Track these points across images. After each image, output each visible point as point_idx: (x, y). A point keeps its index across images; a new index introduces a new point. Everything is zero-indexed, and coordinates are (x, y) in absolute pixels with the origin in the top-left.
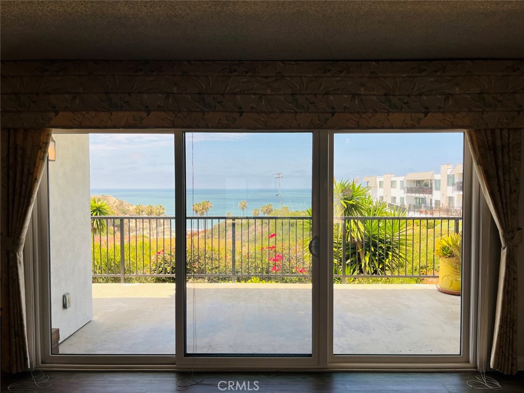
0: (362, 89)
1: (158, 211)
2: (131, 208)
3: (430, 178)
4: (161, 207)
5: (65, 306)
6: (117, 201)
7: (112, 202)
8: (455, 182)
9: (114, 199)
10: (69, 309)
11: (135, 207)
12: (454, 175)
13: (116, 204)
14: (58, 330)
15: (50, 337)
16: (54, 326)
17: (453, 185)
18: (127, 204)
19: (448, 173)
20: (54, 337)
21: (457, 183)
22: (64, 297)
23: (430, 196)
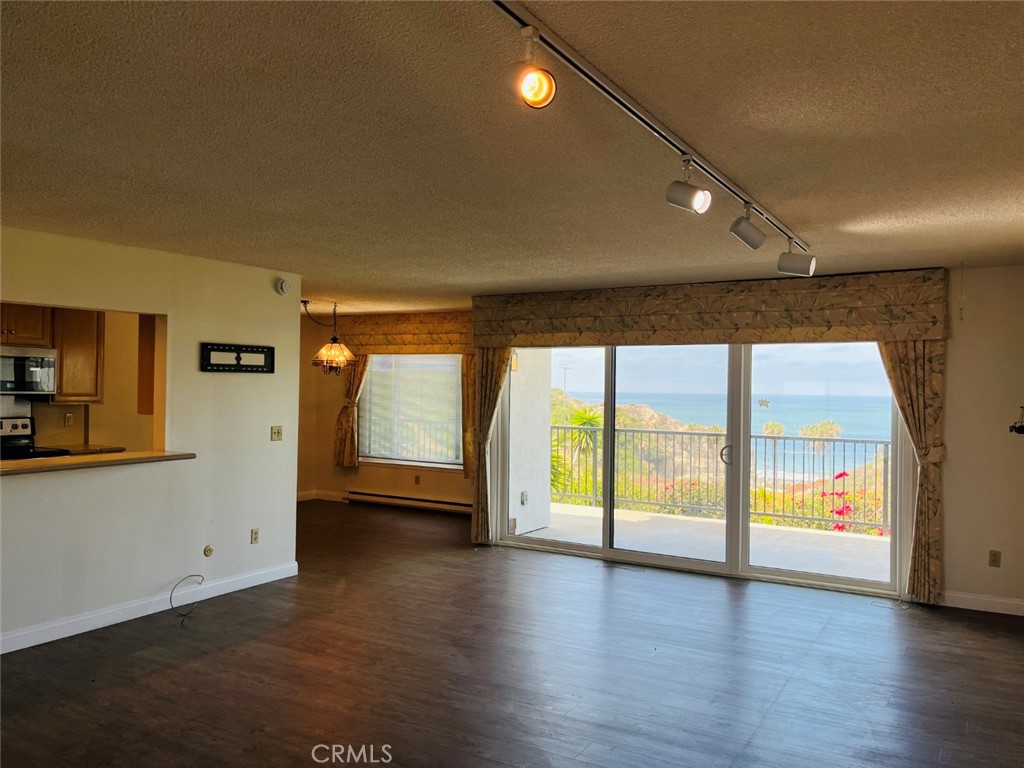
0: (763, 306)
5: (523, 503)
6: (656, 416)
7: (647, 417)
9: (652, 412)
10: (526, 506)
13: (654, 421)
14: (515, 520)
15: (508, 524)
16: (511, 516)
18: (674, 421)
20: (511, 524)
22: (522, 493)
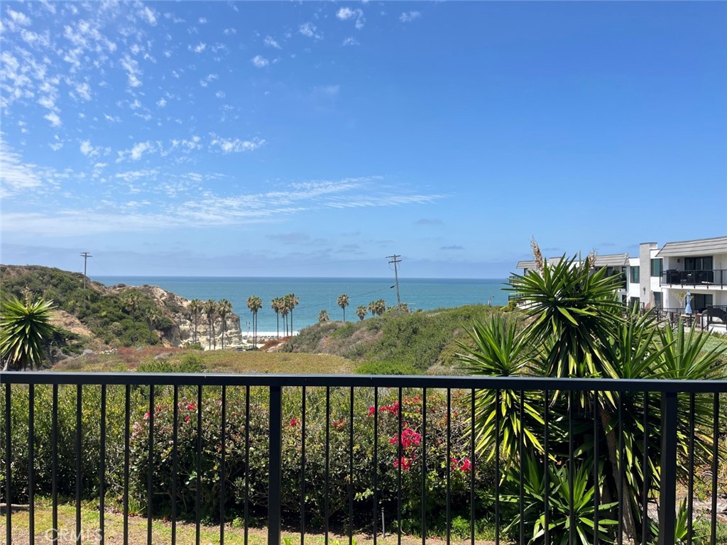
1: (222, 308)
2: (185, 304)
3: (622, 264)
4: (226, 303)
6: (166, 294)
7: (158, 296)
8: (664, 270)
9: (162, 291)
11: (190, 302)
12: (662, 259)
13: (163, 298)
17: (661, 274)
18: (179, 298)
19: (653, 256)
21: (668, 272)
23: (623, 290)
